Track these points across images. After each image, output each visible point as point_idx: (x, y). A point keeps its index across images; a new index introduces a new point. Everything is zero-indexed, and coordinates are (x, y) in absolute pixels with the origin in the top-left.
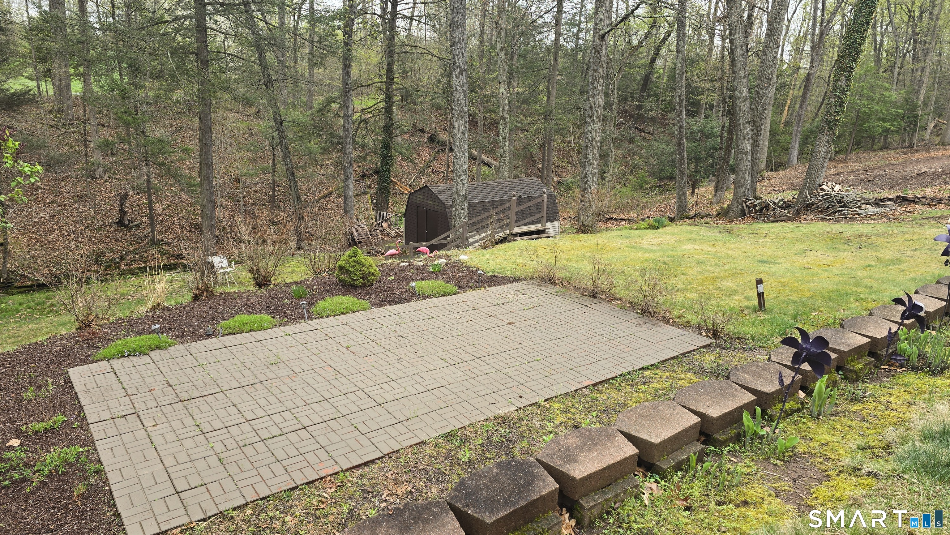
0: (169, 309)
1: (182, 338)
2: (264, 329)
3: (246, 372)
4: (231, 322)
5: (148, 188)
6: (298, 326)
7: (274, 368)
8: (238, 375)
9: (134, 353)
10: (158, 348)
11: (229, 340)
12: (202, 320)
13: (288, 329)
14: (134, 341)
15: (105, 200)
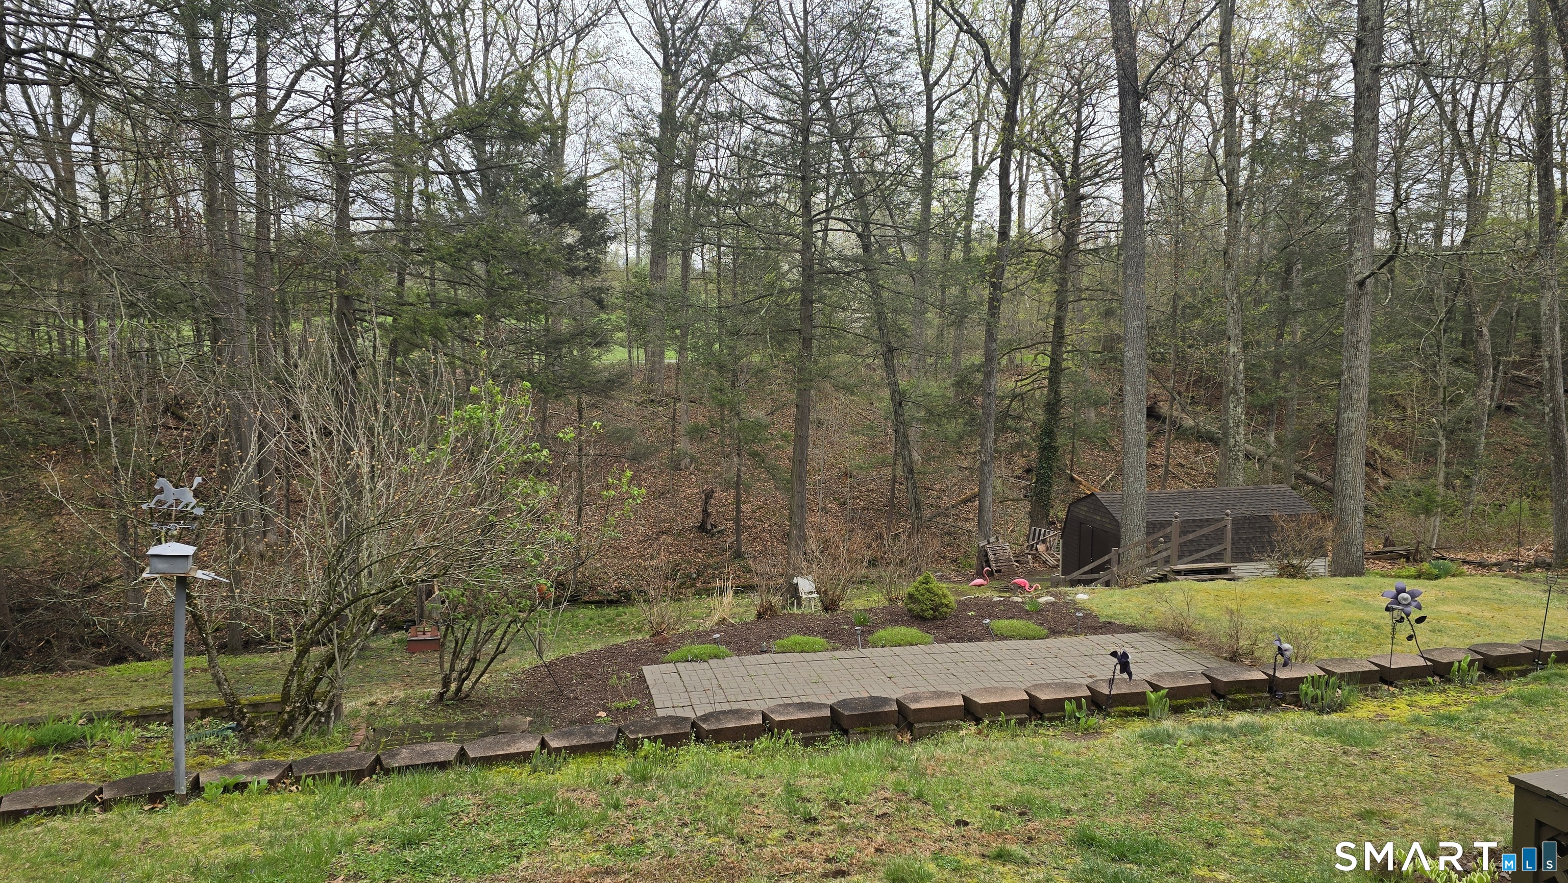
0: (733, 625)
1: (739, 651)
2: (814, 651)
3: (788, 686)
4: (785, 642)
5: (737, 484)
6: (850, 652)
7: (814, 686)
8: (780, 688)
9: (696, 659)
10: (716, 657)
11: (779, 657)
12: (760, 638)
13: (838, 654)
14: (697, 649)
15: (688, 499)
